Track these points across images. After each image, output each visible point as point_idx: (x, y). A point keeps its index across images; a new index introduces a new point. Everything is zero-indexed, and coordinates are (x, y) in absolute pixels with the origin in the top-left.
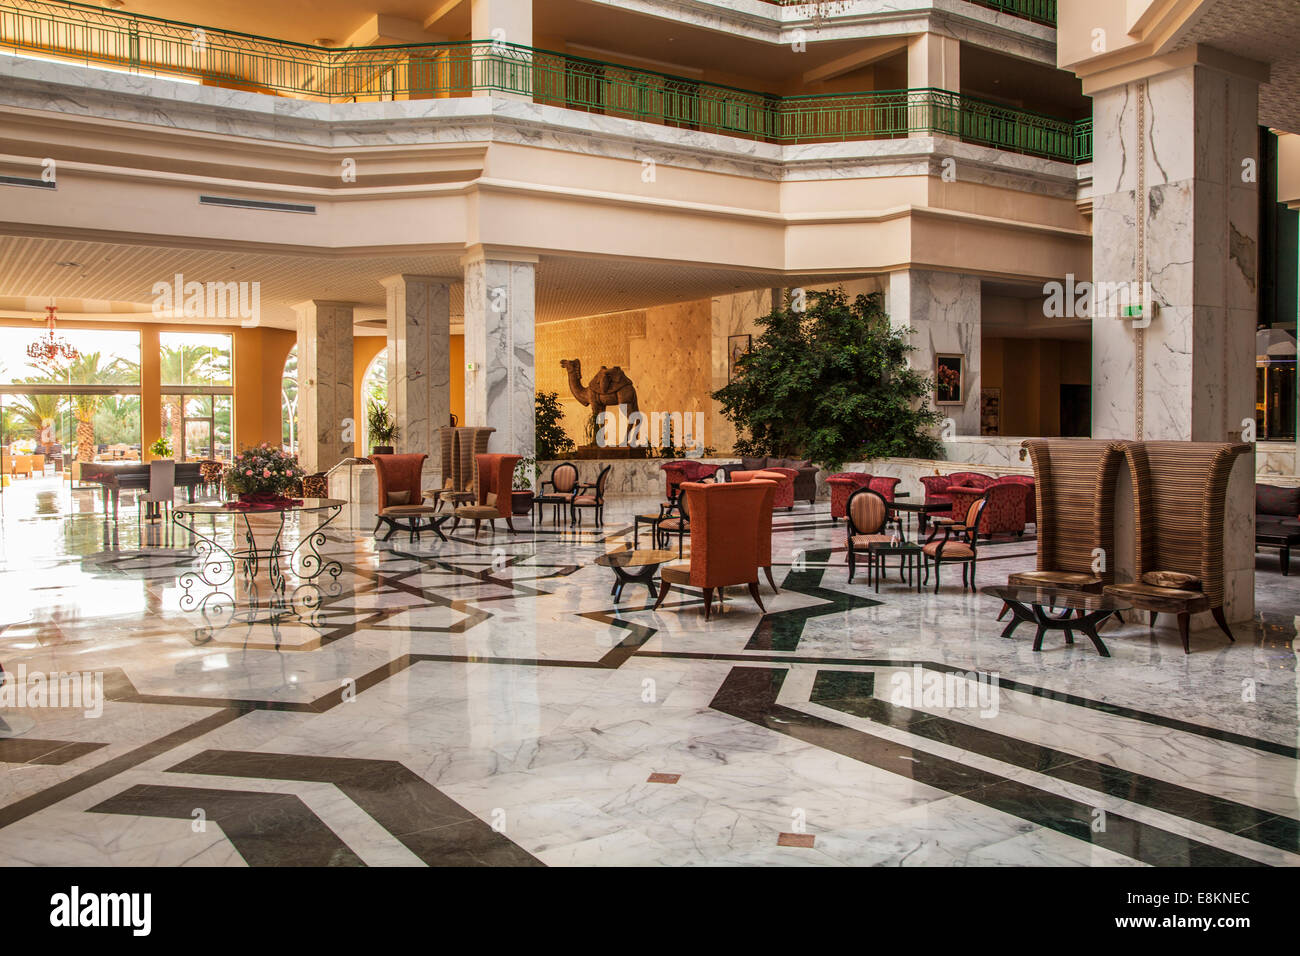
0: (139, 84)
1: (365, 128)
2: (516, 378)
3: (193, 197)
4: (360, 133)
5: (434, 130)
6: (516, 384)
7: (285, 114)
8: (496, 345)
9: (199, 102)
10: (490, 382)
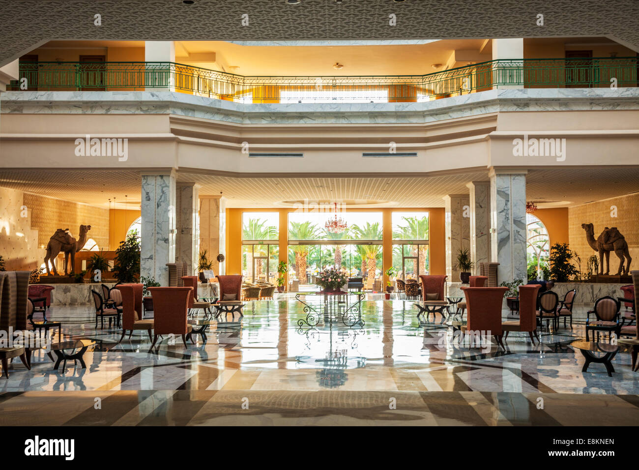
0: (335, 107)
1: (438, 112)
2: (515, 236)
3: (360, 154)
4: (437, 115)
5: (471, 109)
6: (515, 240)
7: (400, 110)
8: (503, 218)
9: (361, 111)
10: (499, 238)
